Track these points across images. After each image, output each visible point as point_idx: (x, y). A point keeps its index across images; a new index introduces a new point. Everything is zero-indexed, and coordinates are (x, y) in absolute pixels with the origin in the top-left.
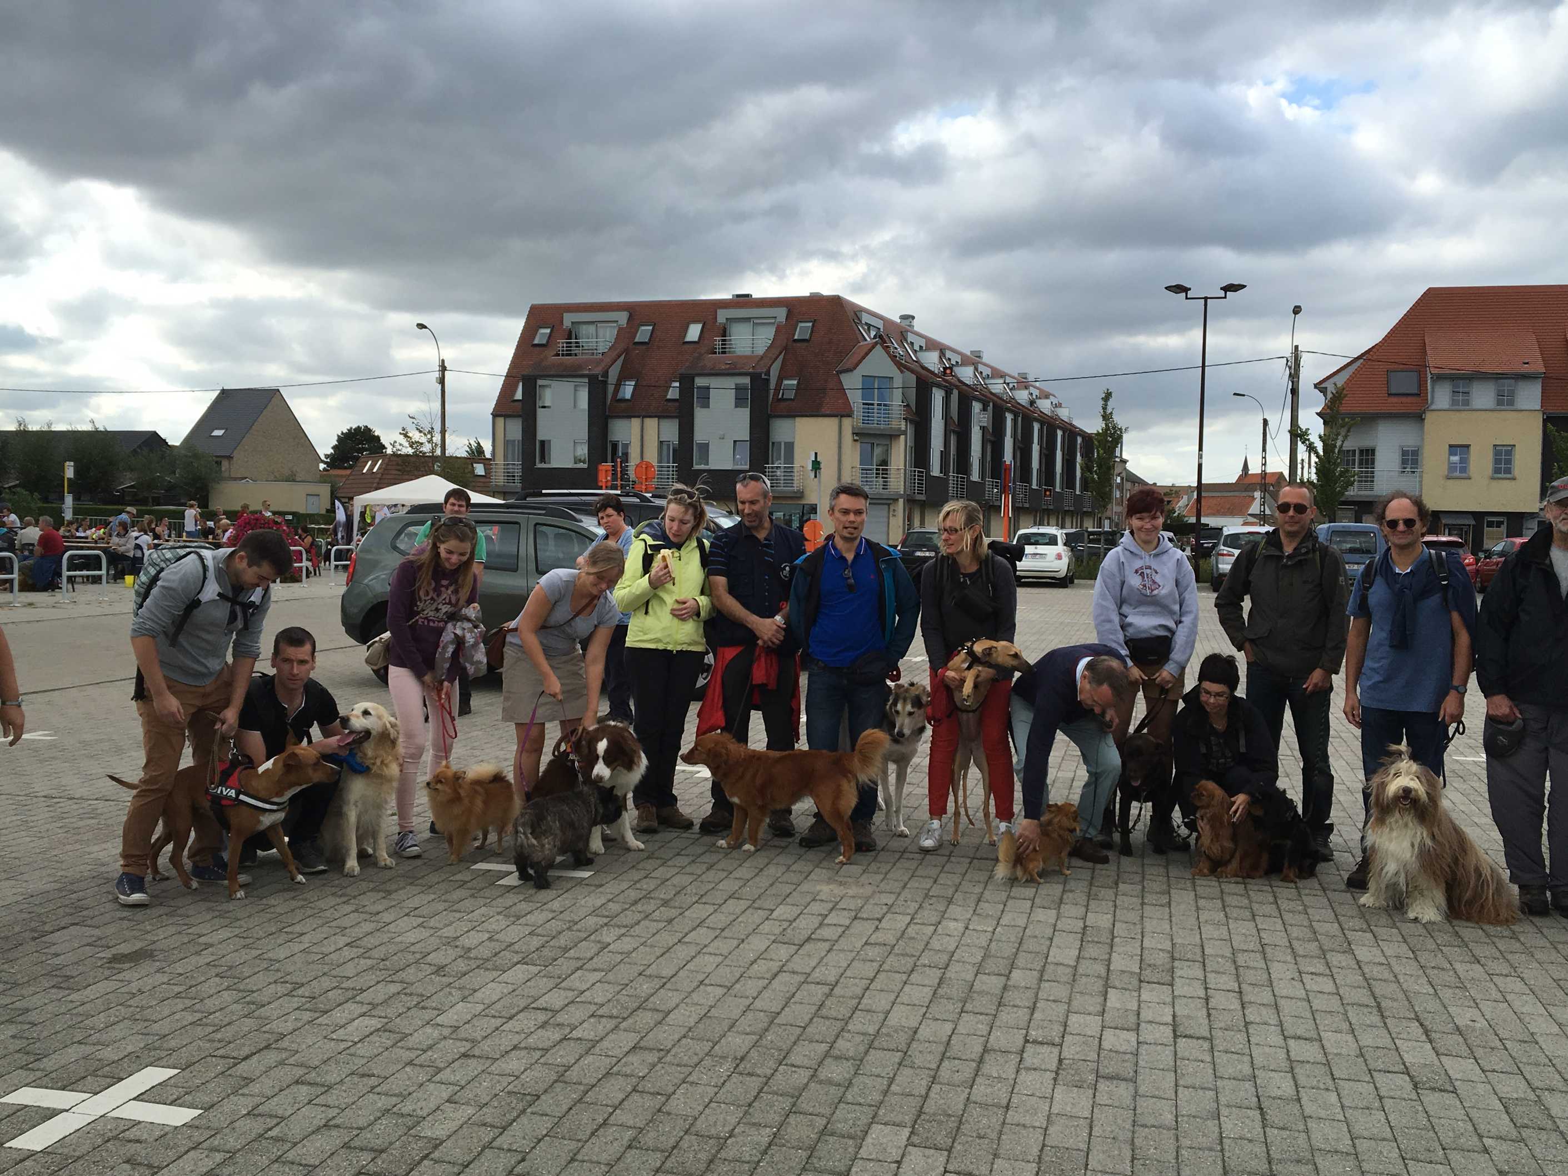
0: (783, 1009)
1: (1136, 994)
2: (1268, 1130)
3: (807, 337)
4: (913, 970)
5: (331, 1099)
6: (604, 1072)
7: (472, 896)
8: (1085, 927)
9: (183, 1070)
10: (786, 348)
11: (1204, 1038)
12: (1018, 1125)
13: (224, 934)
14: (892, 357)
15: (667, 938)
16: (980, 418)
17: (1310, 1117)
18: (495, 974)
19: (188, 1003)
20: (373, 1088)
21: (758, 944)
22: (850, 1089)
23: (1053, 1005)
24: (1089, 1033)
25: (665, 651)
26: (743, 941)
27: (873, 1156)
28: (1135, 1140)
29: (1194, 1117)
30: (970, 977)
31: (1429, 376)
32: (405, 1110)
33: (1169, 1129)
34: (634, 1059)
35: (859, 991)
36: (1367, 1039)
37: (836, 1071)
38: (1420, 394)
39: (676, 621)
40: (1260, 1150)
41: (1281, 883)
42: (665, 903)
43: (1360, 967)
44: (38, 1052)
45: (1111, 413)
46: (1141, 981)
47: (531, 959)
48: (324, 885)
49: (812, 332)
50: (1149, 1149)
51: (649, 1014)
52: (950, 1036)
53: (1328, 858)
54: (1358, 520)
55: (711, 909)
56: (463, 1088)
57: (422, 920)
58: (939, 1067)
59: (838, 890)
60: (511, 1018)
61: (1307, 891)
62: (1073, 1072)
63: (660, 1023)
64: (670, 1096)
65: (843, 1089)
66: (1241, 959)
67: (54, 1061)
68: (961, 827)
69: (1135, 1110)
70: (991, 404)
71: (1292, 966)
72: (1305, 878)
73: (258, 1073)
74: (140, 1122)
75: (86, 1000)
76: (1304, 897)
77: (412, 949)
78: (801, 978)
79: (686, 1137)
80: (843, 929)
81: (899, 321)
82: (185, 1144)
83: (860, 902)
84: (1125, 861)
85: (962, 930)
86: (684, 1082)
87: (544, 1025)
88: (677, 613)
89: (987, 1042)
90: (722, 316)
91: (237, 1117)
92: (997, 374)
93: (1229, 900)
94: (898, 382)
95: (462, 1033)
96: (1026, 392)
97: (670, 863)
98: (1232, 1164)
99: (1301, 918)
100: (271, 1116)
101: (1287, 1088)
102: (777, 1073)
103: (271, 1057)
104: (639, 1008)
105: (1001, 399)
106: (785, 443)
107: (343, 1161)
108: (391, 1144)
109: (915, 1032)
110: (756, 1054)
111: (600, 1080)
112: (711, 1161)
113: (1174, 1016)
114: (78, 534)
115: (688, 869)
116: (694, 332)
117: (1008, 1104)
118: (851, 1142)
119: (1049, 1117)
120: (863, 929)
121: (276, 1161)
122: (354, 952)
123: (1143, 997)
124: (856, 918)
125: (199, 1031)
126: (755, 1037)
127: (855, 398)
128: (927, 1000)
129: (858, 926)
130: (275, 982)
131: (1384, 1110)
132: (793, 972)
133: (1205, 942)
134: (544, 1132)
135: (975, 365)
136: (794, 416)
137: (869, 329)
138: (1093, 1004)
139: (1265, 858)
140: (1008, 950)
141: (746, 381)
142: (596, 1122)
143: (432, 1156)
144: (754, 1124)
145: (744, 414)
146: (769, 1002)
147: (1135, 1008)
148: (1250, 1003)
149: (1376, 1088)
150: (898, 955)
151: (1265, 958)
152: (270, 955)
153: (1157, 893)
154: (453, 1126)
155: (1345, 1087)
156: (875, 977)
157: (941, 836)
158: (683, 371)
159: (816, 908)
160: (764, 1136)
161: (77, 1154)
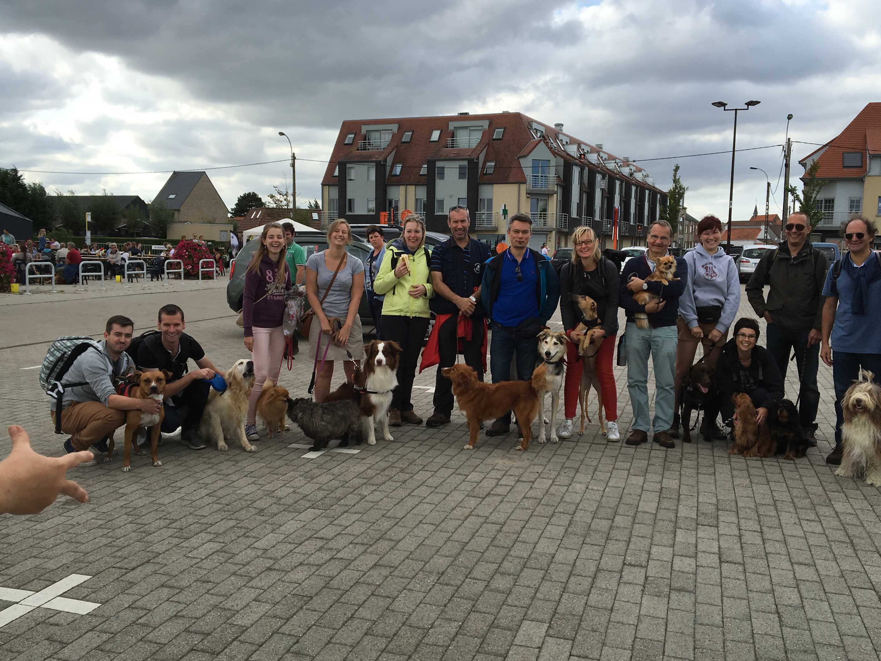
0: (470, 540)
1: (694, 533)
2: (783, 628)
3: (501, 137)
4: (553, 516)
5: (181, 597)
6: (355, 581)
7: (287, 464)
8: (662, 488)
9: (94, 576)
10: (488, 144)
11: (739, 563)
12: (618, 623)
13: (134, 487)
14: (550, 149)
15: (402, 493)
16: (600, 183)
17: (811, 620)
18: (294, 514)
19: (105, 531)
20: (209, 590)
21: (457, 496)
22: (510, 596)
23: (641, 540)
24: (665, 559)
25: (405, 317)
26: (448, 495)
27: (523, 644)
28: (696, 635)
29: (734, 618)
30: (589, 521)
31: (868, 155)
32: (228, 606)
33: (718, 627)
34: (374, 573)
35: (518, 528)
36: (845, 566)
37: (501, 583)
38: (862, 167)
39: (412, 298)
40: (779, 642)
41: (784, 461)
42: (402, 470)
43: (838, 516)
44: (9, 562)
45: (679, 179)
46: (698, 524)
47: (317, 506)
48: (199, 457)
49: (503, 134)
50: (705, 642)
51: (387, 542)
52: (576, 560)
53: (813, 444)
54: (823, 241)
55: (429, 474)
56: (265, 591)
57: (254, 479)
58: (567, 581)
59: (508, 463)
60: (300, 544)
61: (802, 466)
62: (655, 586)
63: (392, 548)
64: (395, 599)
65: (506, 595)
66: (761, 510)
67: (16, 569)
68: (585, 424)
69: (695, 613)
70: (607, 175)
71: (794, 515)
72: (799, 457)
73: (139, 579)
74: (60, 612)
75: (45, 529)
76: (800, 470)
77: (246, 498)
78: (481, 520)
79: (403, 627)
80: (510, 488)
81: (554, 127)
82: (85, 627)
83: (521, 471)
84: (686, 445)
85: (584, 489)
86: (404, 589)
87: (320, 549)
88: (412, 293)
89: (599, 564)
90: (452, 125)
91: (122, 609)
92: (611, 158)
93: (752, 471)
94: (553, 163)
95: (269, 554)
96: (628, 168)
97: (406, 445)
98: (761, 652)
99: (798, 484)
100: (142, 609)
101: (795, 599)
102: (464, 584)
103: (149, 568)
104: (380, 538)
105: (614, 173)
106: (487, 199)
107: (183, 641)
108: (215, 629)
109: (553, 557)
110: (452, 570)
111: (351, 587)
112: (418, 645)
113: (719, 548)
114: (92, 253)
115: (417, 449)
116: (435, 136)
117: (612, 607)
118: (509, 633)
119: (639, 617)
120: (522, 488)
121: (141, 640)
122: (211, 500)
123: (699, 535)
124: (518, 481)
125: (109, 550)
126: (452, 559)
127: (528, 173)
128: (561, 535)
129: (520, 486)
130: (160, 519)
131: (860, 616)
132: (478, 516)
133: (738, 498)
134: (313, 623)
135: (598, 153)
136: (493, 184)
137: (536, 132)
138: (667, 539)
139: (775, 445)
140: (613, 503)
141: (465, 163)
142: (346, 616)
143: (240, 638)
144: (447, 619)
145: (463, 184)
146: (462, 535)
147: (694, 542)
148: (768, 539)
149: (854, 600)
150: (543, 505)
151: (776, 510)
152: (160, 501)
153: (706, 466)
154: (255, 617)
155: (834, 599)
156: (529, 519)
157: (572, 430)
158: (429, 158)
159: (494, 474)
160: (453, 628)
161: (17, 633)
